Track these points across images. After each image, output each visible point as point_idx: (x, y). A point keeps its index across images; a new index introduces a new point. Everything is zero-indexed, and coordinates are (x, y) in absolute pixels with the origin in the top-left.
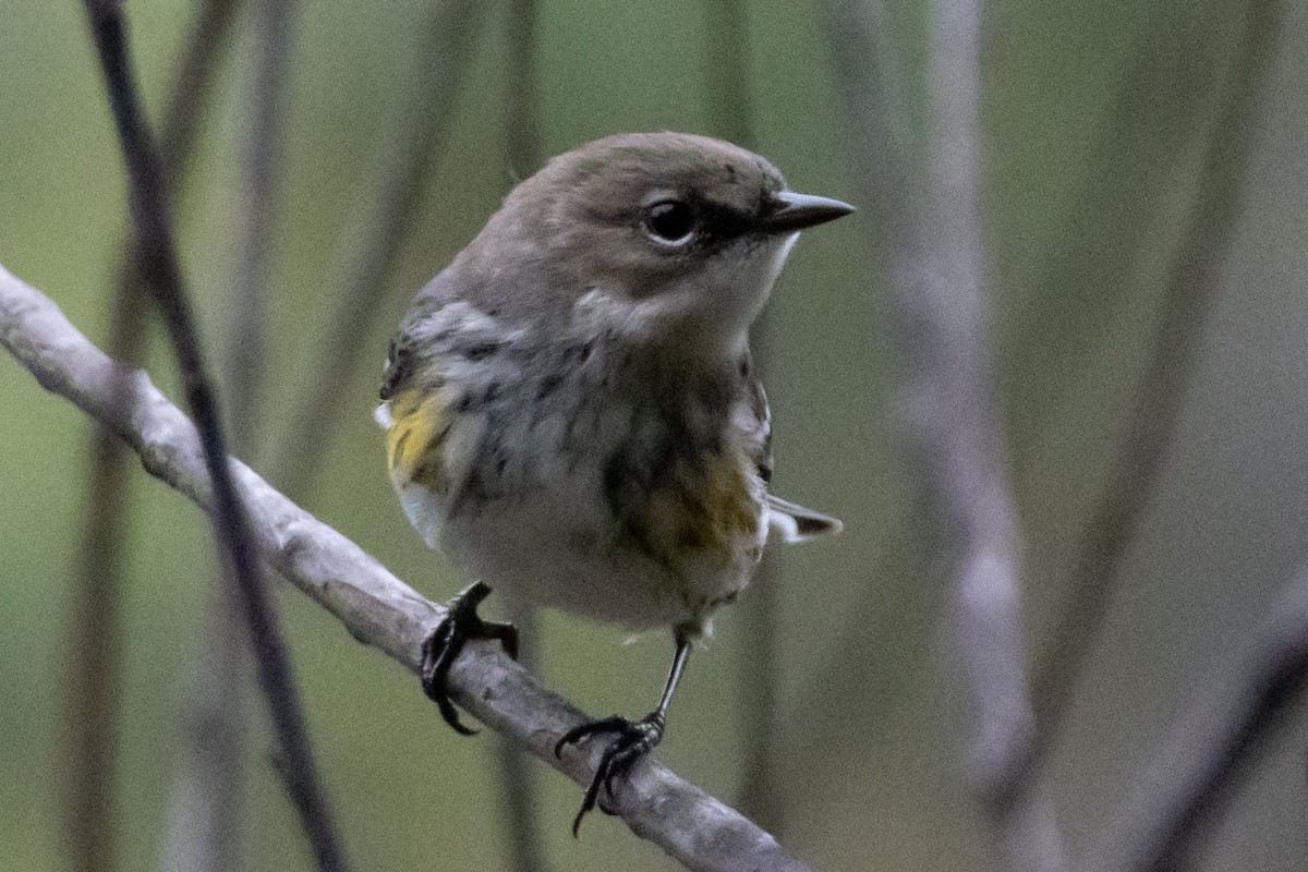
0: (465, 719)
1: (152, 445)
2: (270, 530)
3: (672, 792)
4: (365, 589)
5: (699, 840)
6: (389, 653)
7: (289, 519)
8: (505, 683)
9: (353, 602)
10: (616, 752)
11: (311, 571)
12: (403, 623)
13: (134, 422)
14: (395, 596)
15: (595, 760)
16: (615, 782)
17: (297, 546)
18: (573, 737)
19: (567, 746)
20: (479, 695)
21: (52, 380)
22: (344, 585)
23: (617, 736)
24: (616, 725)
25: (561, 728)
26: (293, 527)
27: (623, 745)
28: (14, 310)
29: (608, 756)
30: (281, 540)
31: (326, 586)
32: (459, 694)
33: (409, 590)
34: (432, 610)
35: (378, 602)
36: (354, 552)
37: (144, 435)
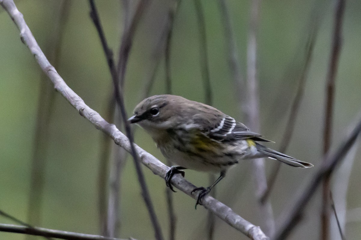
0: (174, 188)
1: (117, 139)
2: (138, 154)
3: (212, 201)
4: (156, 164)
5: (217, 210)
6: (160, 176)
7: (142, 152)
8: (181, 181)
9: (154, 167)
10: (201, 193)
11: (146, 161)
12: (163, 171)
13: (113, 135)
14: (161, 166)
15: (198, 195)
16: (202, 200)
17: (143, 157)
18: (194, 191)
19: (193, 193)
20: (177, 183)
21: (98, 127)
22: (152, 164)
23: (202, 191)
24: (202, 189)
25: (192, 189)
26: (142, 153)
27: (203, 192)
28: (91, 115)
29: (200, 195)
30: (140, 156)
31: (149, 164)
32: (173, 184)
33: (164, 164)
34: (168, 168)
35: (158, 167)
36: (154, 158)
37: (115, 136)
